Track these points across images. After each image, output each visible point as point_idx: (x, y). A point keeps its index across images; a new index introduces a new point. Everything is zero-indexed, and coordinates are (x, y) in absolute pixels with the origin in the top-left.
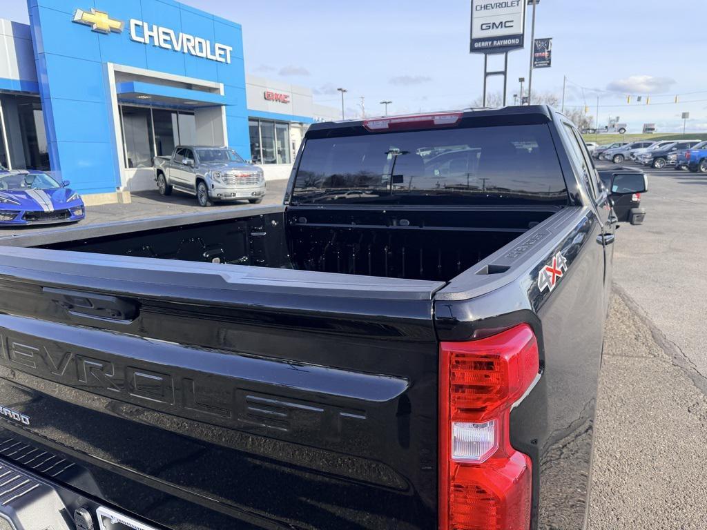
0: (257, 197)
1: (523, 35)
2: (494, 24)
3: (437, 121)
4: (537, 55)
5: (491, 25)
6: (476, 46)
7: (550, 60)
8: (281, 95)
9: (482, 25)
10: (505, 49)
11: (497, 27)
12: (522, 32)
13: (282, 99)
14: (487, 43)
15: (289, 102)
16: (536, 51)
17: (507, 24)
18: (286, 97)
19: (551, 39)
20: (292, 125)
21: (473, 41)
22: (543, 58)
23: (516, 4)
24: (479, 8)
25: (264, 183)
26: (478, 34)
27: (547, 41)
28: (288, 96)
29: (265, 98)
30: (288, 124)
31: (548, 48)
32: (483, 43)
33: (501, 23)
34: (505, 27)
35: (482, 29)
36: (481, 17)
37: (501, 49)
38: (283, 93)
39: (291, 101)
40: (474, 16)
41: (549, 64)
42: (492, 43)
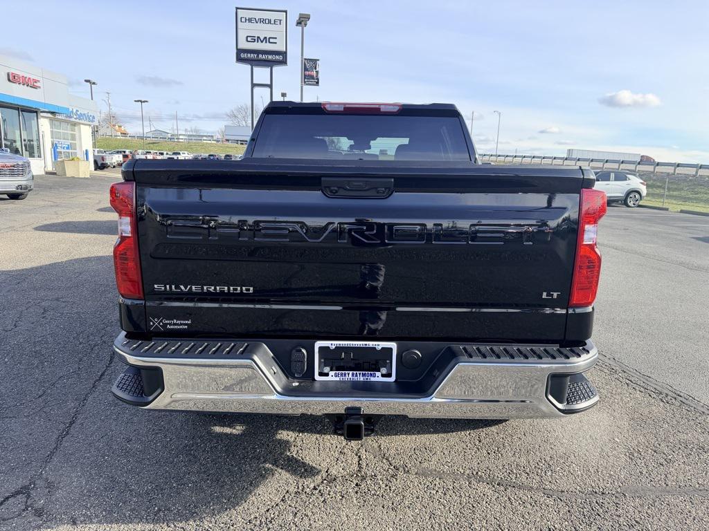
0: (23, 191)
1: (286, 53)
2: (258, 37)
3: (383, 109)
4: (307, 73)
5: (256, 38)
6: (242, 56)
7: (318, 79)
8: (29, 78)
9: (247, 37)
10: (270, 64)
11: (262, 42)
12: (285, 50)
13: (31, 84)
14: (252, 55)
15: (40, 87)
16: (306, 69)
17: (271, 40)
18: (36, 81)
19: (318, 60)
20: (42, 114)
21: (239, 52)
22: (312, 77)
23: (278, 23)
24: (243, 20)
25: (30, 175)
26: (244, 45)
27: (315, 61)
28: (39, 81)
29: (9, 80)
30: (36, 112)
31: (315, 69)
32: (249, 55)
33: (265, 38)
34: (269, 42)
35: (247, 41)
36: (246, 30)
37: (267, 63)
38: (32, 77)
39: (42, 87)
40: (239, 26)
41: (318, 83)
42: (258, 56)
